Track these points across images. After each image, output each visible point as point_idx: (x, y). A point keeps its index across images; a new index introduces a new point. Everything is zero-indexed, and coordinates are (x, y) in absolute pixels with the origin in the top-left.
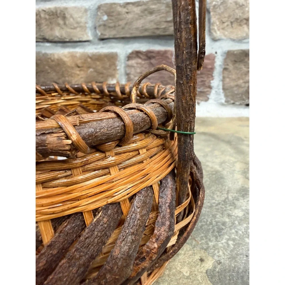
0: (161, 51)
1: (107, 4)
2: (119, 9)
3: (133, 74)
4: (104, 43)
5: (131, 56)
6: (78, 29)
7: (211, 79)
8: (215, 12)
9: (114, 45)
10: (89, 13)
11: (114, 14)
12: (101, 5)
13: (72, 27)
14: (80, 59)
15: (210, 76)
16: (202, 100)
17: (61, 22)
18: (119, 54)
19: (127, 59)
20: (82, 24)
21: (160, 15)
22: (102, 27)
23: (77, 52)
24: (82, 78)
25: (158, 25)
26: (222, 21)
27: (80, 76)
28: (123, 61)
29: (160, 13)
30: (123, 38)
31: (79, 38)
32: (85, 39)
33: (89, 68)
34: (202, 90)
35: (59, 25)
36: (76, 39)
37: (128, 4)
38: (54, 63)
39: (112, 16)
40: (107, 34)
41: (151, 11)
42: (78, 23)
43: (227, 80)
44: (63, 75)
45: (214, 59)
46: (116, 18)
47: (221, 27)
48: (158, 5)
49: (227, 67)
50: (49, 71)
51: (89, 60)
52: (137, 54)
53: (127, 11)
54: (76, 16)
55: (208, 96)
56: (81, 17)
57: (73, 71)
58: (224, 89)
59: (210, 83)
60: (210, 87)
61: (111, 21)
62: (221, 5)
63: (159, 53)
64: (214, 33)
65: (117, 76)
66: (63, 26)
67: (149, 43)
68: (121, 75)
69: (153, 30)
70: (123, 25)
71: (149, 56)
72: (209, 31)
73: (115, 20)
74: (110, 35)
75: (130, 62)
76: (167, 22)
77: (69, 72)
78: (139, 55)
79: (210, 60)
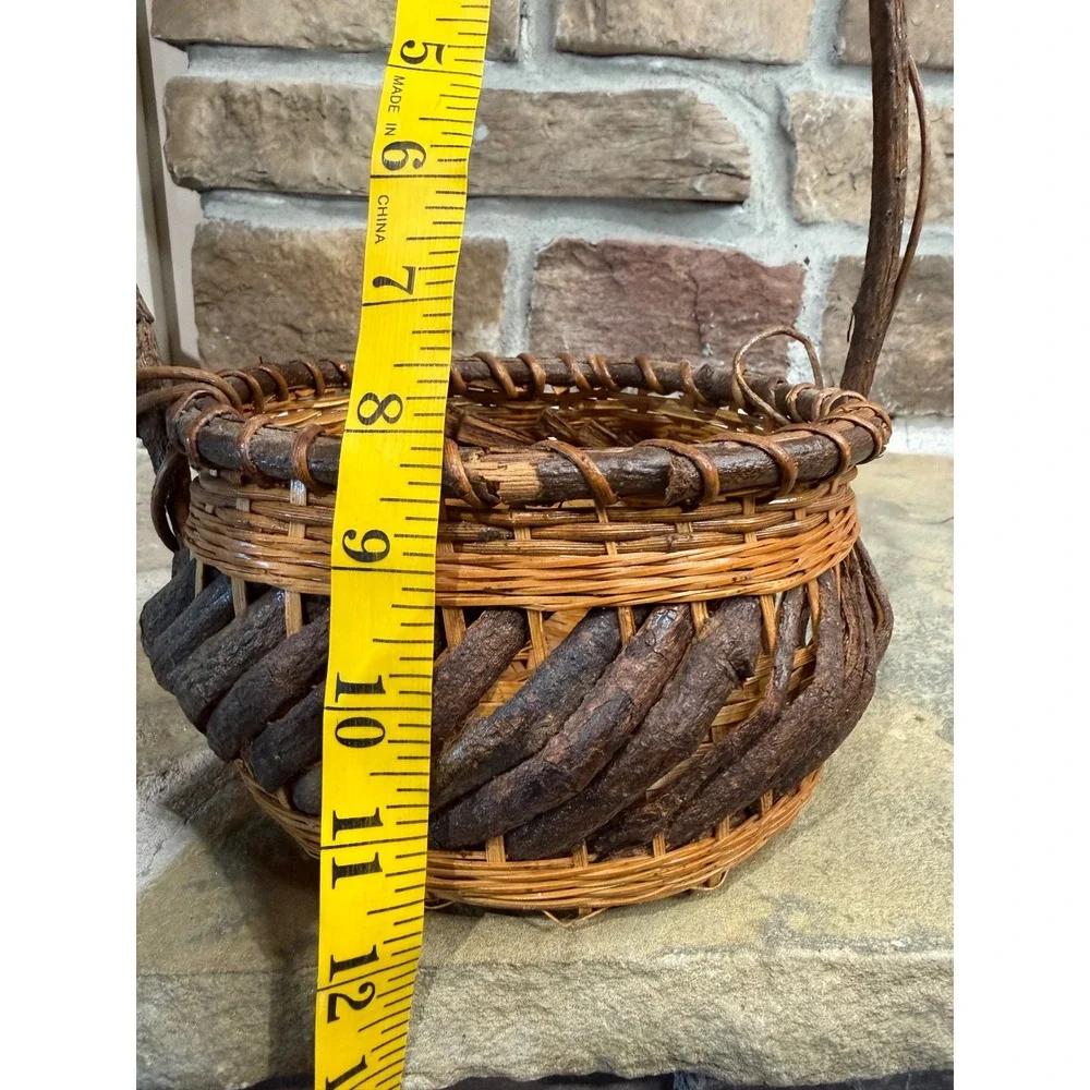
0: (647, 247)
1: (490, 90)
2: (528, 110)
3: (550, 312)
5: (550, 255)
8: (809, 142)
9: (495, 216)
11: (511, 124)
17: (332, 133)
18: (510, 248)
19: (536, 264)
21: (652, 140)
25: (643, 169)
26: (826, 169)
28: (520, 270)
29: (655, 136)
30: (527, 198)
35: (323, 141)
37: (556, 96)
38: (289, 263)
39: (504, 130)
40: (481, 183)
41: (624, 124)
44: (319, 305)
45: (800, 281)
46: (515, 138)
47: (823, 187)
48: (650, 110)
49: (836, 303)
50: (272, 288)
52: (571, 250)
53: (550, 117)
59: (784, 349)
60: (785, 362)
61: (499, 146)
62: (825, 123)
63: (642, 251)
64: (803, 204)
65: (501, 315)
66: (338, 148)
67: (608, 219)
68: (512, 312)
69: (627, 182)
70: (535, 161)
71: (608, 258)
72: (790, 196)
73: (512, 143)
74: (490, 186)
75: (546, 275)
76: (674, 162)
77: (340, 294)
78: (577, 253)
79: (790, 280)
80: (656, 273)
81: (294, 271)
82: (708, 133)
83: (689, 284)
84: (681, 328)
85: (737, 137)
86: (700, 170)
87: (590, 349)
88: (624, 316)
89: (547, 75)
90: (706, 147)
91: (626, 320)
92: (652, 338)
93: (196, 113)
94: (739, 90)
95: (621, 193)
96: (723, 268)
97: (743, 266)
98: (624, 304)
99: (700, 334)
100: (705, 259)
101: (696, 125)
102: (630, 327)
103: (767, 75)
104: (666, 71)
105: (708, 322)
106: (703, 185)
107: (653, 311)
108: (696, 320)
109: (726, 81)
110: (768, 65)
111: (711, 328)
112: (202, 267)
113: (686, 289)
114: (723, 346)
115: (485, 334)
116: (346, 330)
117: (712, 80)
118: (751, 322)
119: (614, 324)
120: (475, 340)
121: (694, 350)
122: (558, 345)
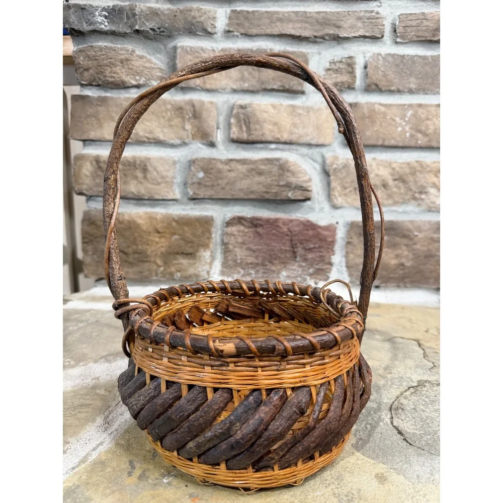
0: (271, 219)
1: (204, 158)
2: (220, 166)
3: (231, 244)
4: (195, 204)
5: (231, 222)
6: (163, 185)
7: (330, 254)
8: (336, 176)
9: (208, 206)
10: (178, 166)
11: (213, 171)
12: (197, 159)
13: (155, 182)
14: (162, 222)
15: (330, 250)
16: (320, 280)
17: (139, 174)
18: (215, 219)
19: (225, 225)
20: (168, 179)
22: (196, 186)
23: (157, 214)
24: (162, 247)
25: (267, 188)
26: (343, 186)
27: (160, 245)
28: (219, 227)
29: (271, 176)
30: (222, 199)
31: (162, 196)
32: (170, 197)
33: (174, 234)
34: (321, 268)
35: (136, 178)
36: (157, 197)
37: (231, 160)
38: (123, 226)
39: (211, 173)
40: (202, 194)
41: (260, 171)
42: (163, 177)
43: (352, 256)
44: (135, 242)
45: (335, 231)
46: (215, 176)
47: (343, 193)
48: (269, 166)
49: (351, 240)
51: (174, 224)
52: (239, 220)
53: (229, 169)
54: (160, 168)
55: (328, 274)
56: (168, 171)
57: (150, 238)
58: (348, 267)
59: (330, 258)
60: (331, 264)
61: (209, 179)
62: (342, 168)
63: (268, 221)
64: (335, 200)
65: (211, 246)
66: (143, 181)
67: (255, 206)
68: (216, 244)
69: (261, 193)
70: (223, 185)
71: (254, 223)
72: (329, 197)
73: (214, 179)
74: (205, 195)
75: (230, 230)
76: (279, 186)
77: (143, 238)
78: (242, 221)
79: (330, 231)
80: (274, 229)
81: (124, 229)
82: (293, 174)
83: (289, 233)
84: (286, 251)
85: (306, 174)
86: (290, 189)
87: (248, 259)
89: (228, 151)
90: (292, 180)
91: (263, 247)
92: (273, 254)
93: (85, 167)
94: (307, 155)
95: (259, 197)
96: (302, 226)
97: (310, 226)
98: (262, 241)
99: (294, 253)
100: (295, 223)
101: (288, 171)
102: (265, 250)
103: (318, 149)
104: (276, 149)
105: (297, 248)
106: (292, 195)
107: (273, 244)
108: (293, 247)
109: (301, 152)
110: (318, 146)
111: (299, 251)
112: (86, 227)
113: (287, 235)
114: (304, 257)
116: (146, 253)
117: (295, 151)
118: (315, 248)
119: (258, 249)
120: (200, 256)
121: (292, 259)
122: (235, 258)
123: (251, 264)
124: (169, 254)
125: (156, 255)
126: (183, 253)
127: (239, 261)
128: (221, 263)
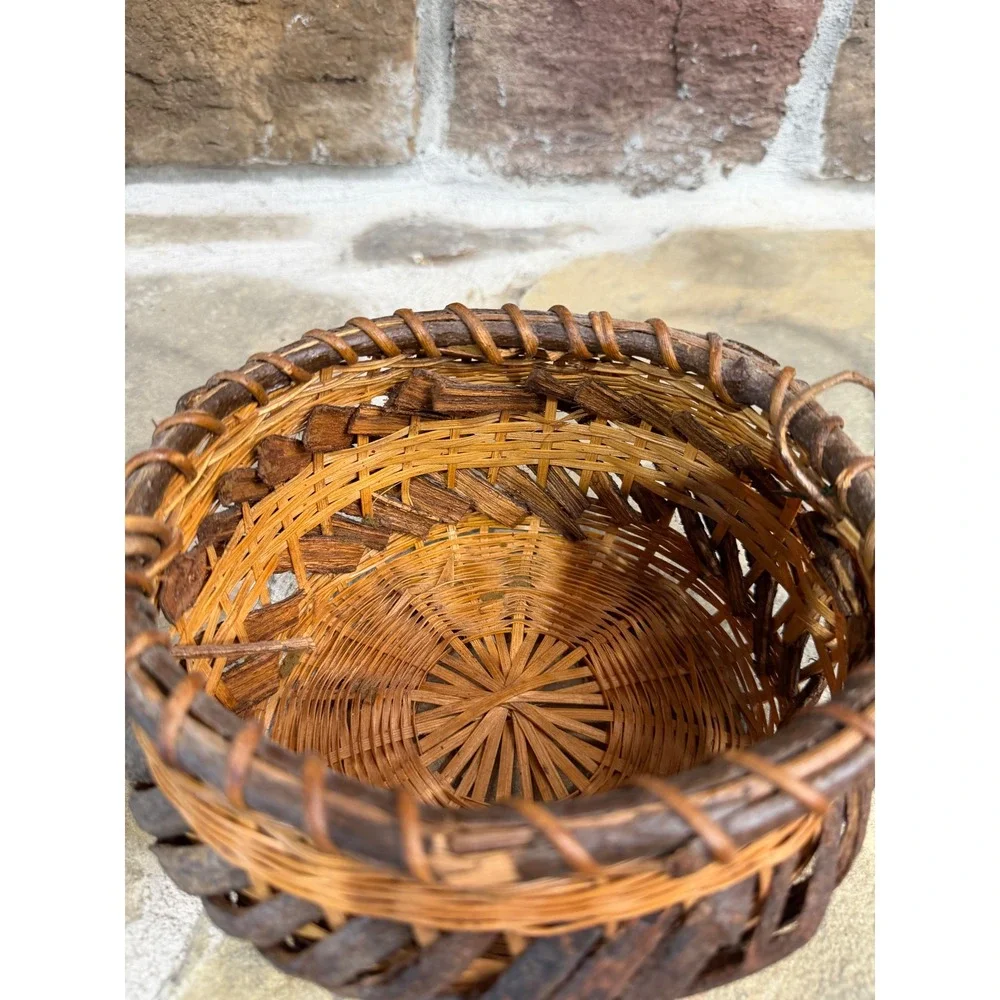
3: (480, 41)
7: (788, 78)
15: (788, 66)
16: (739, 160)
24: (260, 56)
27: (251, 49)
33: (290, 7)
34: (749, 123)
43: (849, 86)
44: (168, 43)
55: (765, 143)
58: (828, 122)
59: (784, 93)
60: (781, 111)
65: (416, 48)
68: (430, 41)
77: (193, 25)
84: (652, 64)
87: (533, 96)
88: (579, 52)
91: (582, 57)
92: (615, 81)
98: (580, 34)
99: (676, 70)
102: (586, 67)
105: (688, 56)
107: (618, 45)
108: (674, 52)
111: (692, 63)
113: (667, 11)
114: (704, 87)
115: (395, 79)
116: (211, 78)
118: (745, 57)
119: (565, 63)
120: (382, 87)
121: (667, 90)
122: (492, 89)
123: (543, 111)
124: (286, 81)
125: (246, 83)
126: (326, 78)
127: (503, 103)
128: (447, 107)
